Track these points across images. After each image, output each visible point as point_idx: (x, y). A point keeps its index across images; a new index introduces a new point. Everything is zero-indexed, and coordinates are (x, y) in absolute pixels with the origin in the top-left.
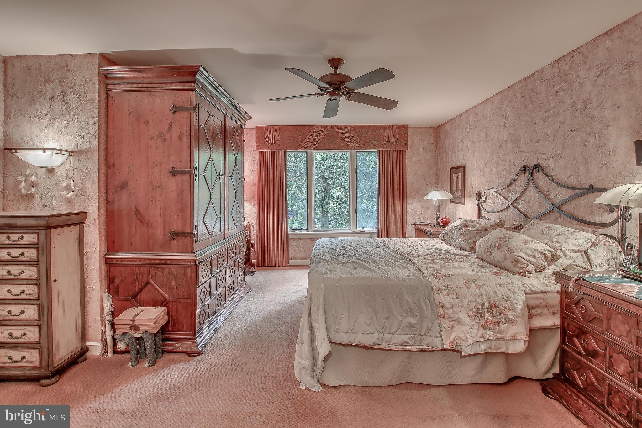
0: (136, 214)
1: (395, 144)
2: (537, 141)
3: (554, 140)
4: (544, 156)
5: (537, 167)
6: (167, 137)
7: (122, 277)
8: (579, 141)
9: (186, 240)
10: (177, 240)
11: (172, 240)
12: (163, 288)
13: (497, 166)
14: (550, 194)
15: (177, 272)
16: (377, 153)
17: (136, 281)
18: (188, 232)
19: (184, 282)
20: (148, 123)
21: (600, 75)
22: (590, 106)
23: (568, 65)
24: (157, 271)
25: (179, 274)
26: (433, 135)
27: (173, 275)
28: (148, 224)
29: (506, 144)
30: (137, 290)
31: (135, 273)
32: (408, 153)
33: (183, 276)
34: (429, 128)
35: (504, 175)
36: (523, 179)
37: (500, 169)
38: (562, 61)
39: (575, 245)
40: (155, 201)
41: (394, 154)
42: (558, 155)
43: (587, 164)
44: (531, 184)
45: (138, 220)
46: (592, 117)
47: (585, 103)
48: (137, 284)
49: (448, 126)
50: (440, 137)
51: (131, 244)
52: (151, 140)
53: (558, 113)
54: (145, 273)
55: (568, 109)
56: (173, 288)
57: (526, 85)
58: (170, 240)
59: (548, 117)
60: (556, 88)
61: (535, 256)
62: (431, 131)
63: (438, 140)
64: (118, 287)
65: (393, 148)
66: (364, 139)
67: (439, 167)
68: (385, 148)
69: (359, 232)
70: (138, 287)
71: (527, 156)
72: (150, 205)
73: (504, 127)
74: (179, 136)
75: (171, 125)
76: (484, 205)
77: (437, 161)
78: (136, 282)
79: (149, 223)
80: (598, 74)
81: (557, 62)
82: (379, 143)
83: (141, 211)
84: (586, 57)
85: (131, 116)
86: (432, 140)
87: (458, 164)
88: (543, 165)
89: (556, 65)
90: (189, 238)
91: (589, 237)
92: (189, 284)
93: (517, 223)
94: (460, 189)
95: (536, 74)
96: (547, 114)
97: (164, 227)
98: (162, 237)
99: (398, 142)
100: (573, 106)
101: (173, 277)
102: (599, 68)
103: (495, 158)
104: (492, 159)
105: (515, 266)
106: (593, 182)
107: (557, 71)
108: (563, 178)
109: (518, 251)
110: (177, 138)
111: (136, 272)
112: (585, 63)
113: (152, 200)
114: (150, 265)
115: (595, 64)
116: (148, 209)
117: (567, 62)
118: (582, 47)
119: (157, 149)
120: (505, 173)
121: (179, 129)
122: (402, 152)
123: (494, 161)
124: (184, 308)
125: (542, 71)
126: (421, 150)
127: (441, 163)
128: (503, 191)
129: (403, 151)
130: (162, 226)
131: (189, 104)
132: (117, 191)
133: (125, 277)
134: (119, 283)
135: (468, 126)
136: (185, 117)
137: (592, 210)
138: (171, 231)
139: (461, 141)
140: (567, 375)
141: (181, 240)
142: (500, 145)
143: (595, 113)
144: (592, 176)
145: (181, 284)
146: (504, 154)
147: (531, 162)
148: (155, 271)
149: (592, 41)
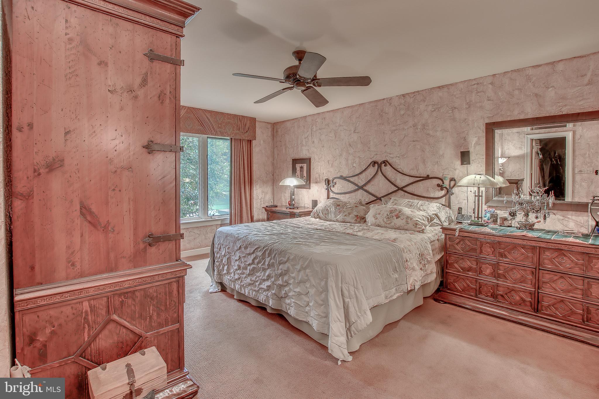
0: (82, 214)
1: (246, 135)
2: (386, 145)
3: (399, 146)
4: (391, 156)
5: (385, 162)
6: (141, 93)
7: (54, 327)
8: (419, 148)
9: (170, 245)
10: (157, 245)
11: (148, 247)
12: (134, 322)
13: (347, 160)
14: (396, 180)
15: (157, 292)
16: (229, 142)
17: (84, 324)
18: (173, 232)
19: (168, 304)
20: (106, 64)
21: (434, 111)
22: (427, 128)
23: (412, 100)
24: (124, 299)
25: (160, 294)
26: (270, 129)
27: (151, 298)
28: (106, 228)
29: (356, 144)
30: (86, 339)
31: (82, 312)
32: (254, 143)
33: (166, 296)
34: (268, 123)
35: (354, 167)
36: (372, 171)
37: (350, 162)
38: (407, 96)
39: (433, 211)
40: (120, 191)
41: (244, 143)
42: (403, 156)
43: (424, 162)
44: (380, 173)
45: (86, 223)
46: (428, 134)
47: (424, 125)
48: (86, 330)
49: (288, 124)
50: (277, 132)
51: (73, 265)
52: (112, 93)
53: (403, 129)
54: (101, 307)
55: (411, 127)
56: (151, 317)
57: (376, 106)
58: (145, 248)
59: (395, 130)
60: (402, 112)
61: (424, 219)
62: (269, 126)
63: (275, 134)
64: (45, 346)
65: (244, 138)
66: (220, 126)
67: (276, 158)
68: (238, 137)
69: (211, 219)
70: (89, 335)
71: (376, 154)
72: (109, 198)
73: (354, 132)
74: (159, 97)
75: (147, 76)
76: (332, 188)
77: (273, 152)
78: (84, 328)
79: (108, 226)
80: (433, 110)
81: (403, 95)
82: (233, 132)
83: (94, 209)
84: (425, 98)
85: (71, 46)
86: (270, 134)
87: (302, 156)
88: (390, 161)
89: (403, 97)
90: (174, 242)
91: (438, 206)
92: (175, 305)
93: (366, 201)
94: (304, 177)
95: (386, 100)
96: (394, 128)
97: (135, 229)
98: (132, 246)
99: (248, 132)
100: (415, 126)
101: (150, 302)
102: (434, 106)
103: (344, 154)
104: (341, 155)
105: (416, 227)
106: (429, 173)
107: (403, 102)
108: (406, 171)
109: (415, 218)
110: (156, 98)
111: (84, 311)
112: (424, 101)
113: (114, 190)
114: (112, 293)
115: (431, 103)
116: (107, 203)
117: (411, 98)
118: (422, 91)
119: (122, 109)
120: (354, 165)
121: (159, 86)
122: (250, 142)
123: (344, 156)
124: (168, 340)
125: (391, 99)
126: (262, 141)
127: (278, 154)
128: (353, 179)
129: (250, 140)
130: (132, 228)
131: (174, 55)
132: (39, 174)
133: (60, 325)
134: (46, 340)
135: (314, 127)
136: (168, 71)
137: (428, 190)
138: (148, 234)
139: (306, 138)
140: (449, 287)
141: (163, 246)
142: (350, 145)
143: (431, 132)
144: (428, 170)
145: (163, 308)
146: (354, 152)
147: (380, 159)
148: (120, 300)
149: (430, 89)
